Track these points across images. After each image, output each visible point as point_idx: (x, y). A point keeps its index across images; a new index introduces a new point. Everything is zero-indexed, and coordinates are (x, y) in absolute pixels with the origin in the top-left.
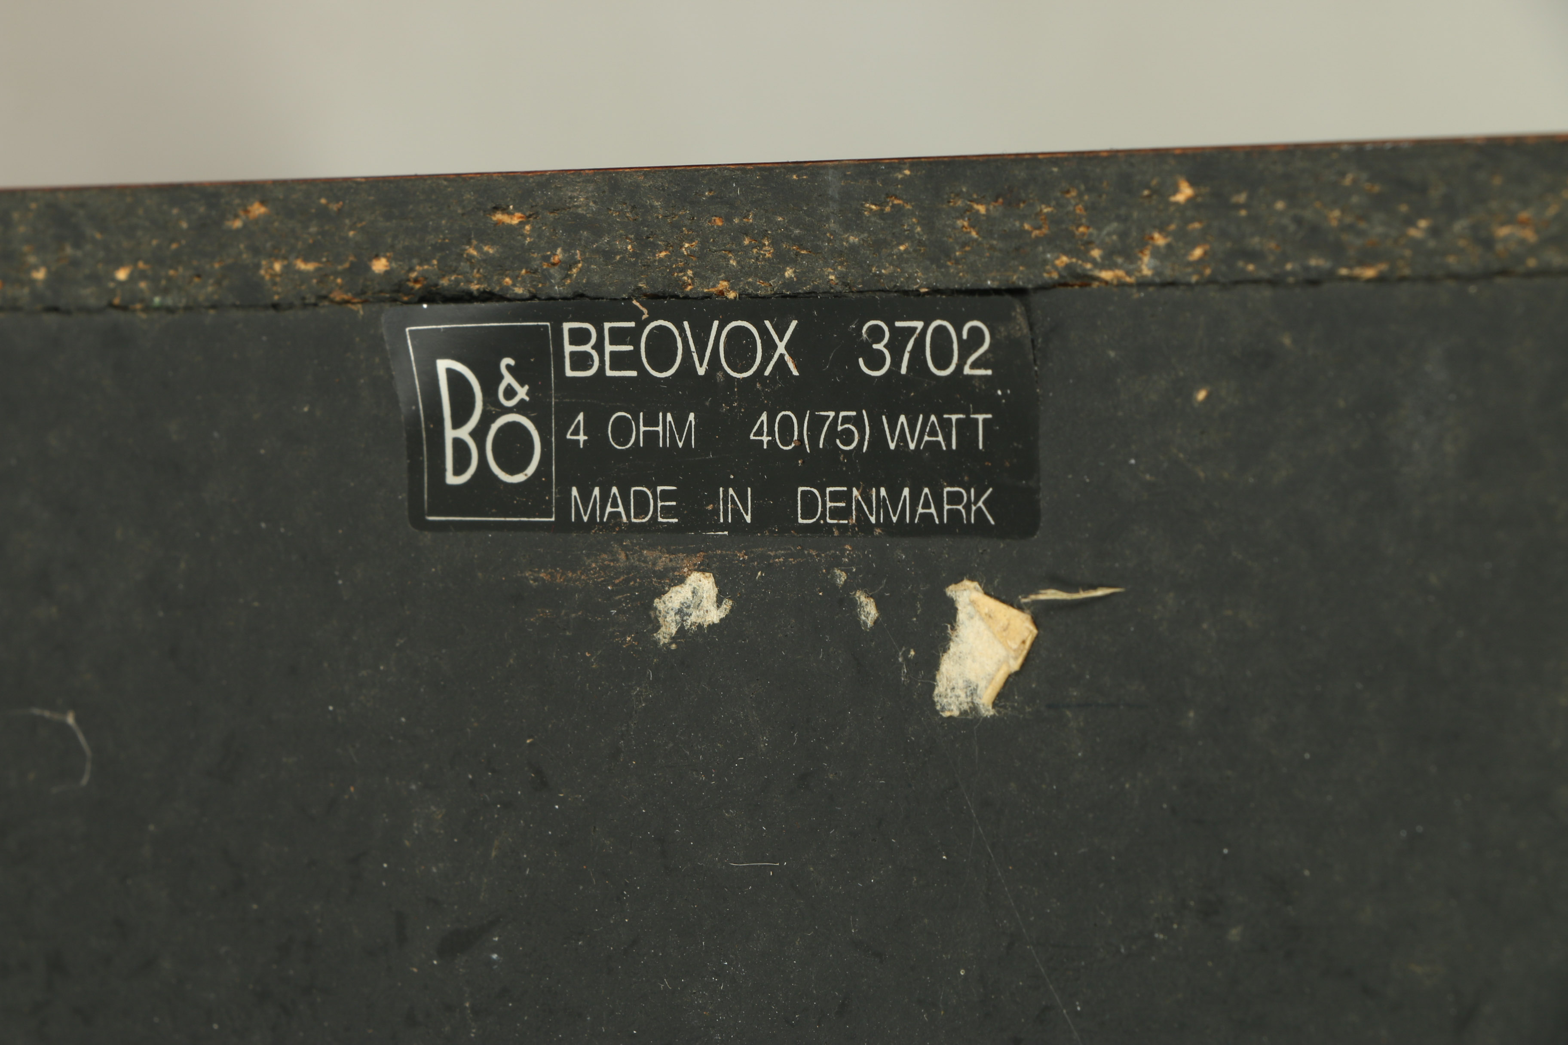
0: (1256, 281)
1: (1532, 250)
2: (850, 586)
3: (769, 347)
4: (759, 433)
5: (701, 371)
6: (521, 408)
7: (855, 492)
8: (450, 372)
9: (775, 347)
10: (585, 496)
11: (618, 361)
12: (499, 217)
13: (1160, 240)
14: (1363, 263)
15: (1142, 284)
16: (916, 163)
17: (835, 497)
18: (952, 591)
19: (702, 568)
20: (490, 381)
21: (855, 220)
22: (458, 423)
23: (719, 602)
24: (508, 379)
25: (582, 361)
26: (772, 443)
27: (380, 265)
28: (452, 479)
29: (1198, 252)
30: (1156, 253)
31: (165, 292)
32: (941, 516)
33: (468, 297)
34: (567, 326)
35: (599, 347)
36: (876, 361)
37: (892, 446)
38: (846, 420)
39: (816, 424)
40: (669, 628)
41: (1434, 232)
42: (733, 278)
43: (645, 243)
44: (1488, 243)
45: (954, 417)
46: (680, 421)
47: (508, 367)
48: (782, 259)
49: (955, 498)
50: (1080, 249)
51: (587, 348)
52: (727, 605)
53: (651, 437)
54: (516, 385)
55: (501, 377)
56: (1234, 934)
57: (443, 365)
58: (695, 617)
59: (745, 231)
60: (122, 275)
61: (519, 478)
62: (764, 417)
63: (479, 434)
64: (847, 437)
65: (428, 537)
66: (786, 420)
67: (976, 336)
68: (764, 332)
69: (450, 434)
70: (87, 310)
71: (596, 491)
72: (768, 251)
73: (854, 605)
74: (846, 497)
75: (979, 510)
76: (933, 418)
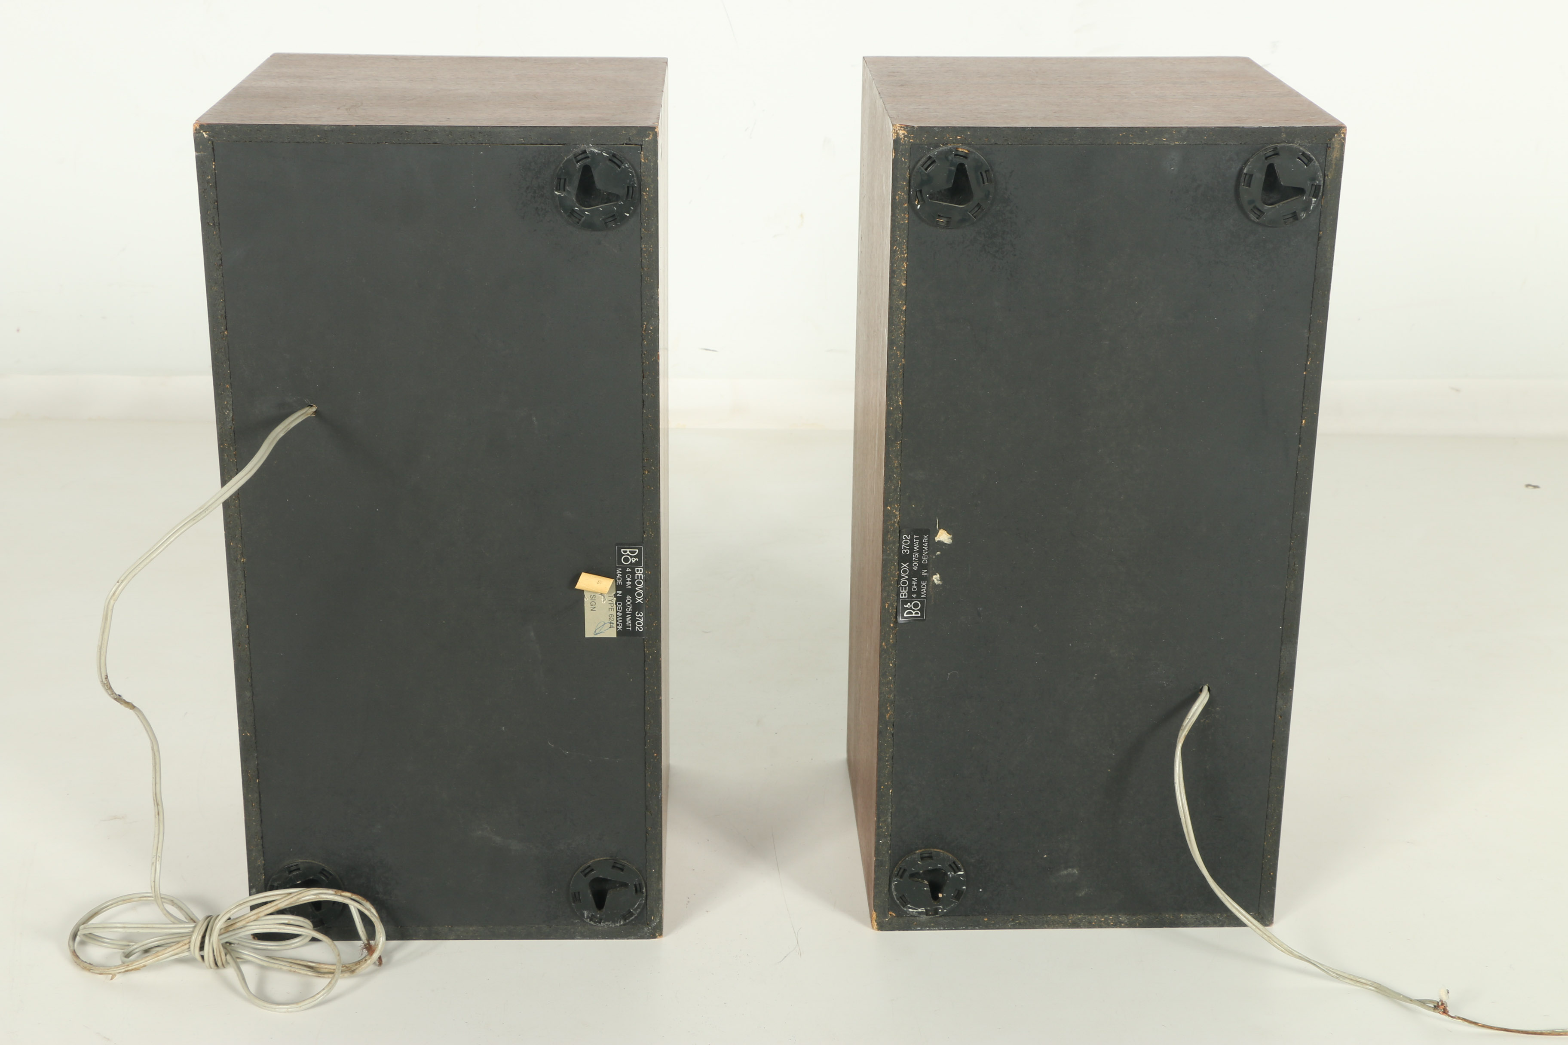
0: (900, 498)
1: (898, 461)
2: (935, 556)
3: (905, 567)
4: (915, 569)
5: (907, 577)
6: (911, 604)
10: (923, 595)
11: (905, 590)
12: (886, 607)
13: (894, 511)
14: (899, 483)
15: (899, 514)
16: (883, 546)
17: (924, 558)
18: (936, 541)
19: (932, 577)
20: (907, 609)
21: (890, 554)
22: (912, 614)
23: (936, 575)
25: (905, 595)
26: (917, 567)
27: (892, 625)
28: (920, 615)
29: (896, 506)
30: (896, 512)
31: (894, 659)
32: (927, 543)
33: (897, 611)
34: (901, 597)
35: (903, 592)
36: (907, 552)
37: (918, 550)
38: (914, 556)
39: (915, 560)
40: (940, 582)
41: (895, 474)
42: (896, 572)
43: (891, 585)
44: (897, 466)
45: (915, 541)
46: (914, 580)
48: (894, 565)
49: (925, 541)
50: (895, 522)
51: (904, 594)
52: (937, 574)
53: (915, 585)
54: (908, 605)
55: (907, 607)
56: (979, 502)
57: (905, 615)
58: (939, 579)
59: (890, 570)
60: (891, 665)
61: (920, 604)
62: (913, 568)
63: (914, 610)
64: (917, 556)
65: (927, 619)
66: (914, 565)
67: (905, 537)
68: (903, 568)
69: (914, 615)
70: (895, 671)
71: (922, 593)
72: (893, 567)
73: (938, 555)
74: (924, 556)
75: (927, 537)
76: (915, 544)
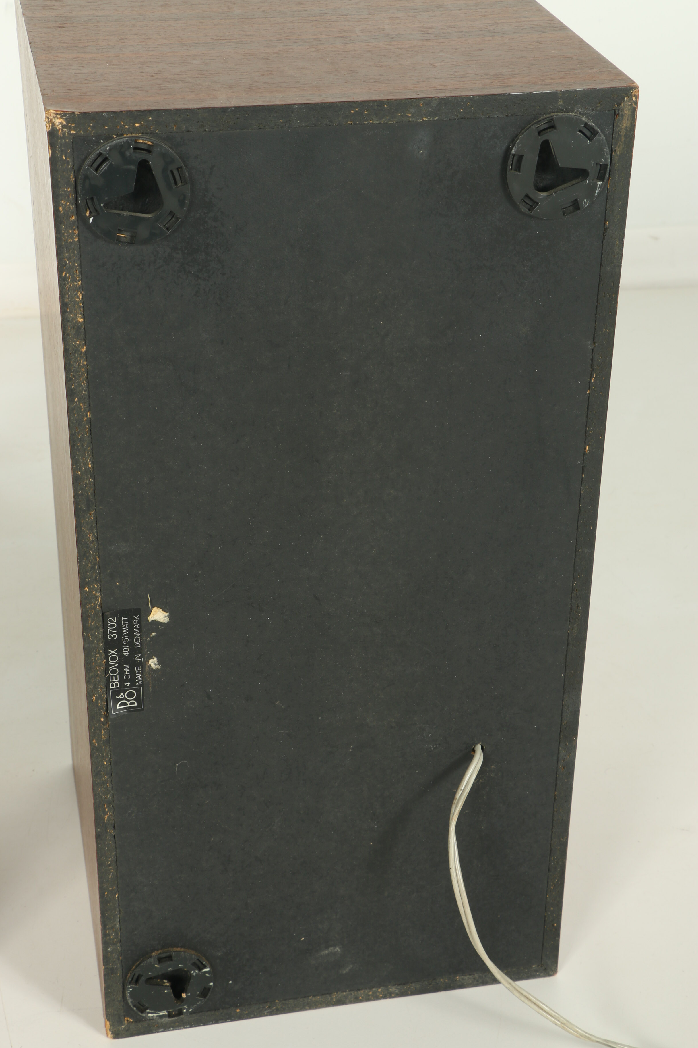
0: (100, 577)
1: (94, 534)
2: (150, 637)
3: (113, 654)
4: (126, 654)
5: (117, 665)
6: (124, 694)
7: (135, 638)
8: (119, 706)
9: (113, 653)
10: (138, 682)
11: (116, 679)
12: (94, 700)
13: (94, 592)
14: (97, 560)
15: (101, 594)
16: (83, 632)
17: (136, 641)
18: (150, 621)
19: (148, 662)
20: (120, 700)
21: (93, 642)
22: (127, 704)
23: (153, 659)
24: (120, 697)
25: (116, 685)
26: (128, 652)
27: (102, 720)
28: (136, 705)
29: (96, 586)
30: (96, 593)
31: (108, 756)
32: (138, 624)
33: (107, 704)
34: (111, 688)
35: (114, 682)
36: (114, 636)
37: (128, 632)
38: (124, 640)
39: (125, 645)
40: (158, 667)
41: (91, 549)
42: (102, 661)
43: (97, 676)
44: (93, 541)
45: (123, 623)
46: (125, 667)
47: (118, 697)
48: (99, 653)
49: (135, 622)
50: (96, 605)
51: (114, 684)
52: (154, 657)
53: (128, 672)
54: (121, 695)
55: (119, 698)
56: (200, 572)
57: (118, 708)
58: (156, 662)
59: (95, 659)
60: (106, 763)
61: (135, 693)
62: (124, 654)
63: (129, 701)
64: (127, 640)
65: (145, 708)
66: (124, 650)
67: (110, 620)
68: (111, 655)
69: (129, 706)
70: (111, 769)
71: (137, 680)
72: (98, 655)
73: (153, 637)
74: (136, 639)
75: (137, 618)
76: (123, 626)
